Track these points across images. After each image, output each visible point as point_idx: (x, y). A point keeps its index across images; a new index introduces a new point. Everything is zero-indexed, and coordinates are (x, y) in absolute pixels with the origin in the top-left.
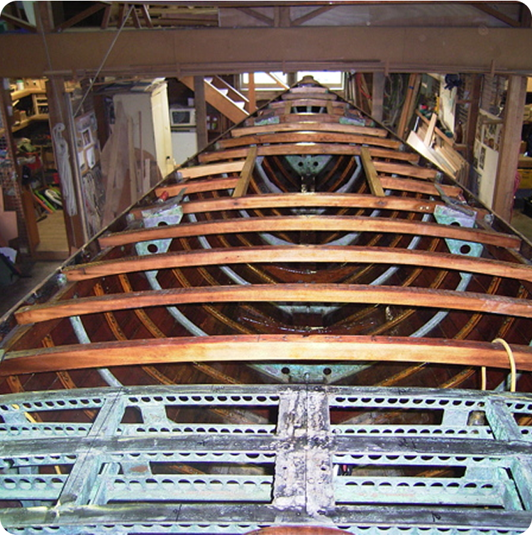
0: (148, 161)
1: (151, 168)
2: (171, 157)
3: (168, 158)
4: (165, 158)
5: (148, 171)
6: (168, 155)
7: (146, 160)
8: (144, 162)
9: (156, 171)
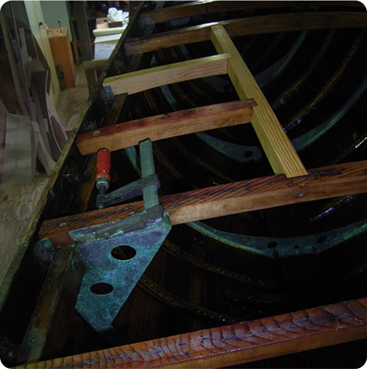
0: (22, 30)
1: (26, 37)
2: (43, 23)
3: (41, 24)
4: (38, 25)
5: (24, 41)
6: (40, 22)
7: (20, 30)
8: (18, 31)
9: (32, 40)
